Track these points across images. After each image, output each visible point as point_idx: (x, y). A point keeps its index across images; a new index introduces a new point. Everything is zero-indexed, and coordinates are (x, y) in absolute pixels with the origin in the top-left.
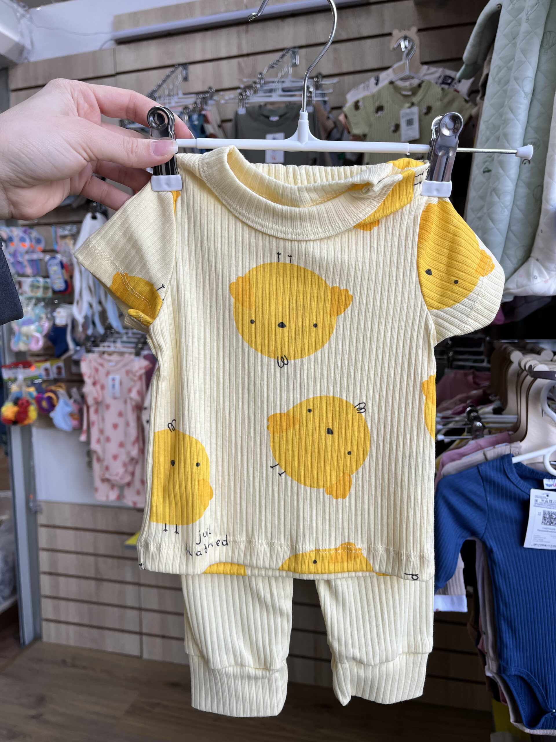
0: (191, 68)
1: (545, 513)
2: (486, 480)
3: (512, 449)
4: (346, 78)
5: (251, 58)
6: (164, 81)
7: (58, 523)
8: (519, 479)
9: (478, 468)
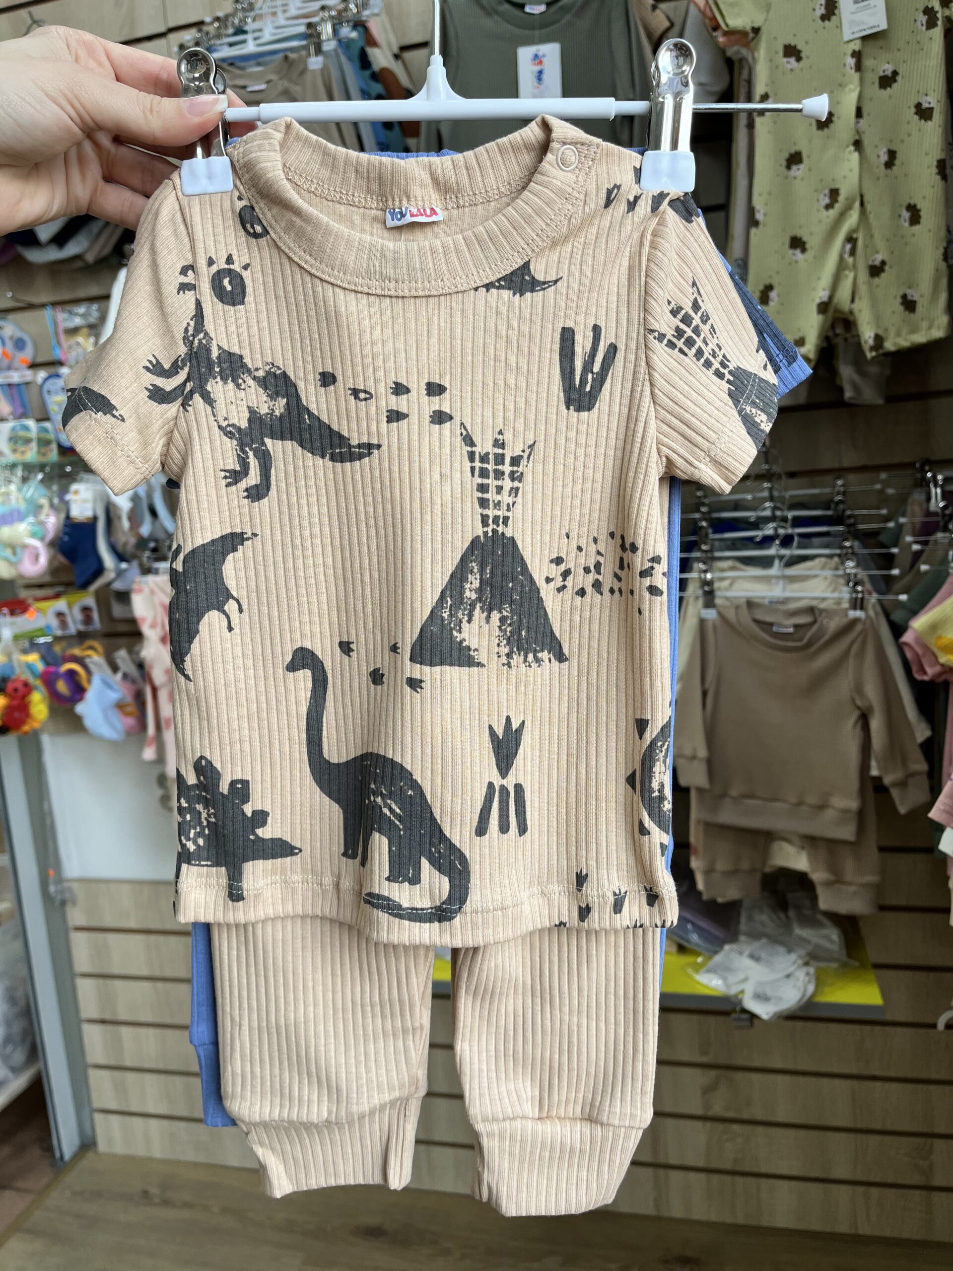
7: (109, 921)
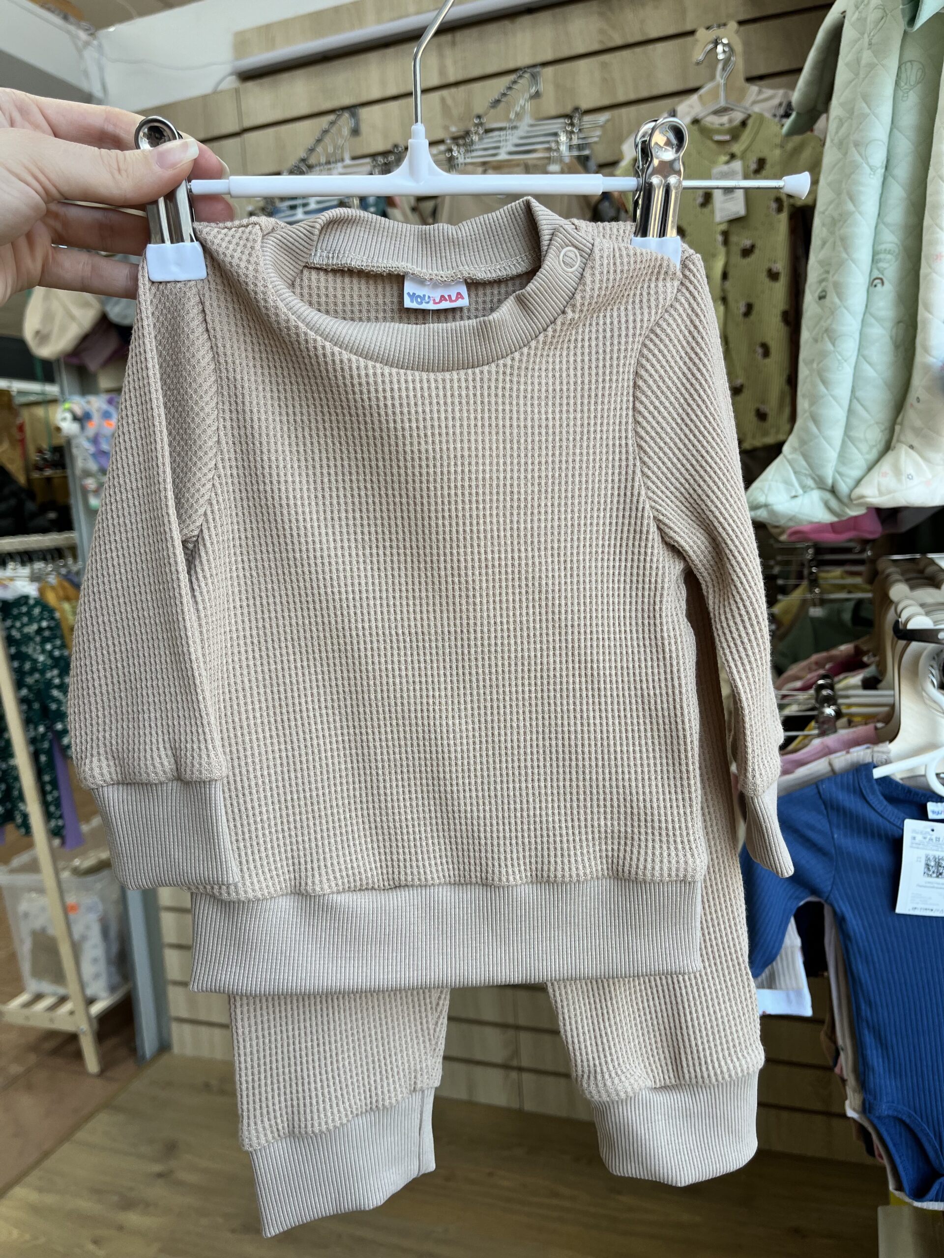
0: (364, 112)
1: (928, 859)
2: (831, 807)
3: (876, 755)
4: (624, 111)
5: (462, 89)
6: (319, 141)
8: (885, 803)
9: (817, 787)
